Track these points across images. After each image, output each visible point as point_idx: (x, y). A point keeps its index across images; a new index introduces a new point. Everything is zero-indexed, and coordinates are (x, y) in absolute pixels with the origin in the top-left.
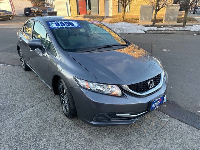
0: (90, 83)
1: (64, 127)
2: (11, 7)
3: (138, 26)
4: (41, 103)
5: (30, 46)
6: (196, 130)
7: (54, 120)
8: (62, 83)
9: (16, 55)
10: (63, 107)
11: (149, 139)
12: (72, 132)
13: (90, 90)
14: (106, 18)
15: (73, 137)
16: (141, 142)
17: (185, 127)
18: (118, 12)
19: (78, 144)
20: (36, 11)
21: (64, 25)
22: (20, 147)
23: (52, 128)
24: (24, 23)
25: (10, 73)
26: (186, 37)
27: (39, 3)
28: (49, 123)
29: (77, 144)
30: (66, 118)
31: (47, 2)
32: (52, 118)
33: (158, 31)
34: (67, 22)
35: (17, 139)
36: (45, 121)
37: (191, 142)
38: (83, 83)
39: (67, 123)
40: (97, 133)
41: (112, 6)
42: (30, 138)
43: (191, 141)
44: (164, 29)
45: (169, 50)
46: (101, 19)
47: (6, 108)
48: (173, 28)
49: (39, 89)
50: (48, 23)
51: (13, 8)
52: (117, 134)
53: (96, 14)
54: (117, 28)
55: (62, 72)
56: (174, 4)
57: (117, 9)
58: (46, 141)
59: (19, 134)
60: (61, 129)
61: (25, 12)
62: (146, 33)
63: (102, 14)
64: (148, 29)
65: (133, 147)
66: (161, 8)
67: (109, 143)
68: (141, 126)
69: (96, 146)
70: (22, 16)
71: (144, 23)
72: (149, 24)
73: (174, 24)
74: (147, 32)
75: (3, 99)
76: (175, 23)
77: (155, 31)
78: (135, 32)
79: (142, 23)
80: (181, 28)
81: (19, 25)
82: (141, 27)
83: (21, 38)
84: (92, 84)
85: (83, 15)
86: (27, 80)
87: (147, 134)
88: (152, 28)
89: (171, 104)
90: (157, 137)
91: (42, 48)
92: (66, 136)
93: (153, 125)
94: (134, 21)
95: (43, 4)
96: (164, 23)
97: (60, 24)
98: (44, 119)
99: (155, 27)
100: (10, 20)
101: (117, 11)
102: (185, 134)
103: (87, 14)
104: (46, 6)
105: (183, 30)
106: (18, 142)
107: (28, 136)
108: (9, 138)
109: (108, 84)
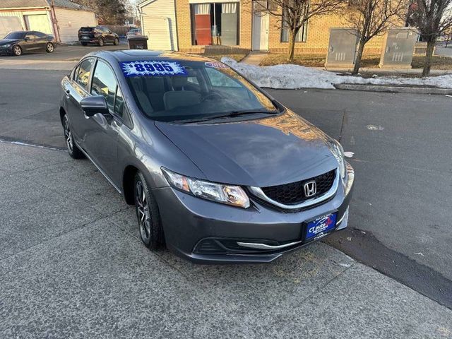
0: (190, 180)
1: (139, 265)
2: (51, 26)
3: (321, 72)
4: (100, 221)
5: (85, 109)
6: (404, 288)
7: (123, 252)
8: (141, 181)
9: (58, 128)
10: (142, 229)
11: (301, 296)
12: (155, 275)
13: (190, 193)
14: (254, 54)
15: (154, 284)
16: (285, 299)
17: (383, 280)
18: (281, 41)
19: (163, 295)
20: (104, 35)
21: (153, 70)
22: (54, 294)
23: (116, 266)
24: (78, 60)
25: (44, 161)
26: (425, 100)
27: (111, 17)
28: (113, 257)
29: (160, 296)
30: (145, 250)
31: (130, 15)
32: (118, 248)
33: (364, 85)
34: (160, 63)
35: (50, 280)
36: (104, 253)
37: (387, 308)
38: (177, 180)
39: (146, 258)
40: (202, 279)
41: (267, 28)
42: (73, 280)
43: (387, 305)
44: (377, 81)
45: (382, 126)
46: (242, 56)
47: (32, 225)
48: (400, 79)
49: (99, 194)
50: (121, 64)
51: (56, 28)
52: (240, 282)
53: (233, 45)
54: (274, 77)
55: (143, 161)
56: (407, 26)
57: (280, 36)
58: (102, 286)
59: (54, 272)
60: (133, 268)
61: (80, 36)
62: (337, 88)
63: (245, 44)
64: (342, 81)
65: (268, 308)
66: (373, 35)
67: (221, 298)
68: (290, 272)
69: (196, 302)
70: (74, 45)
71: (335, 67)
72: (347, 69)
73: (405, 71)
74: (341, 87)
75: (28, 210)
76: (408, 68)
77: (358, 84)
78: (314, 86)
79: (333, 67)
80: (417, 81)
81: (67, 64)
82: (328, 76)
83: (68, 92)
84: (194, 183)
85: (204, 46)
86: (76, 177)
87: (299, 288)
88: (352, 79)
89: (364, 236)
90: (320, 293)
91: (108, 112)
92: (142, 281)
93: (317, 272)
94: (315, 61)
95: (121, 20)
96: (382, 67)
97: (144, 67)
98: (103, 250)
99: (358, 76)
100: (49, 52)
101: (280, 38)
102: (379, 293)
103: (212, 44)
104: (127, 24)
105: (422, 84)
106: (51, 285)
107: (71, 276)
108: (34, 277)
109: (224, 184)
